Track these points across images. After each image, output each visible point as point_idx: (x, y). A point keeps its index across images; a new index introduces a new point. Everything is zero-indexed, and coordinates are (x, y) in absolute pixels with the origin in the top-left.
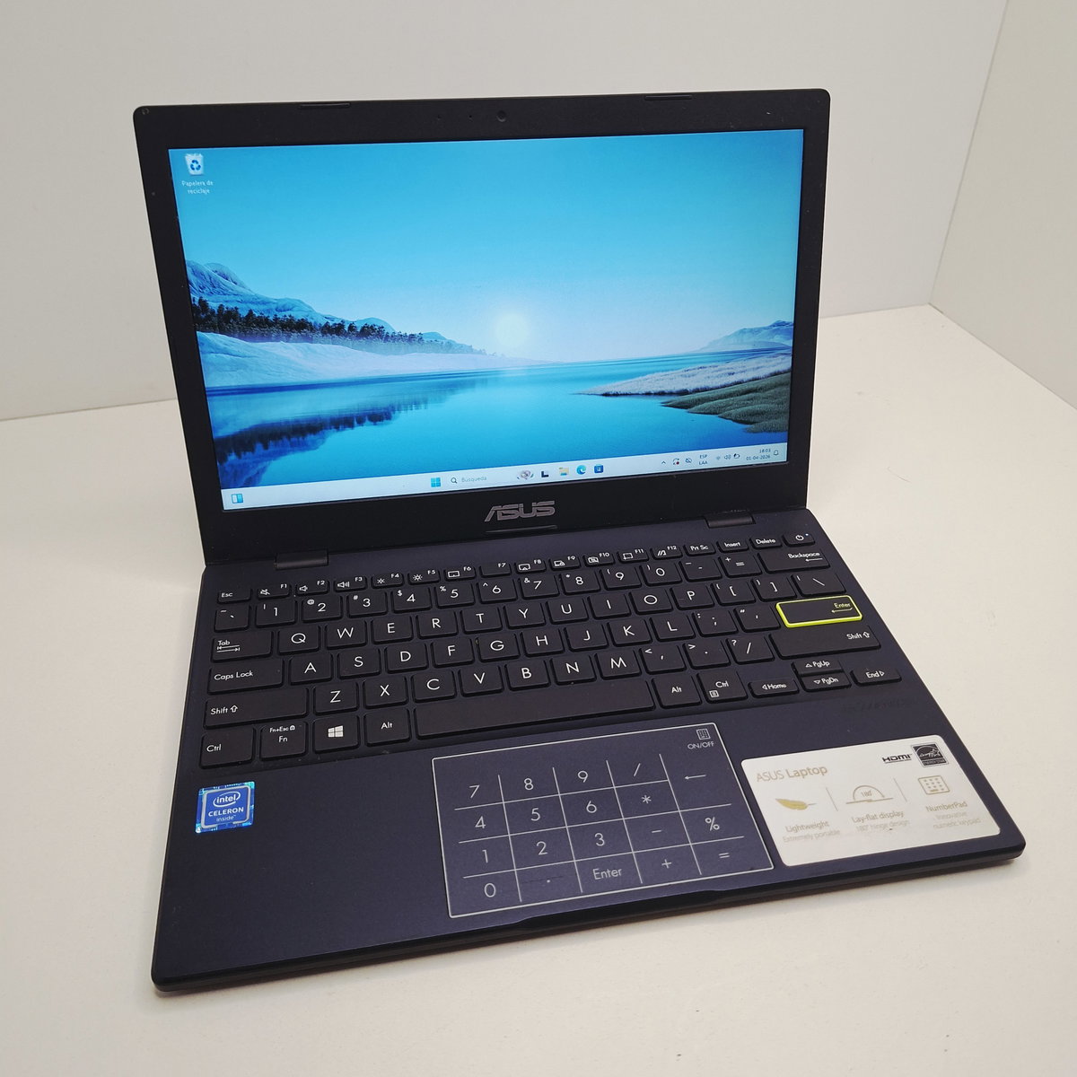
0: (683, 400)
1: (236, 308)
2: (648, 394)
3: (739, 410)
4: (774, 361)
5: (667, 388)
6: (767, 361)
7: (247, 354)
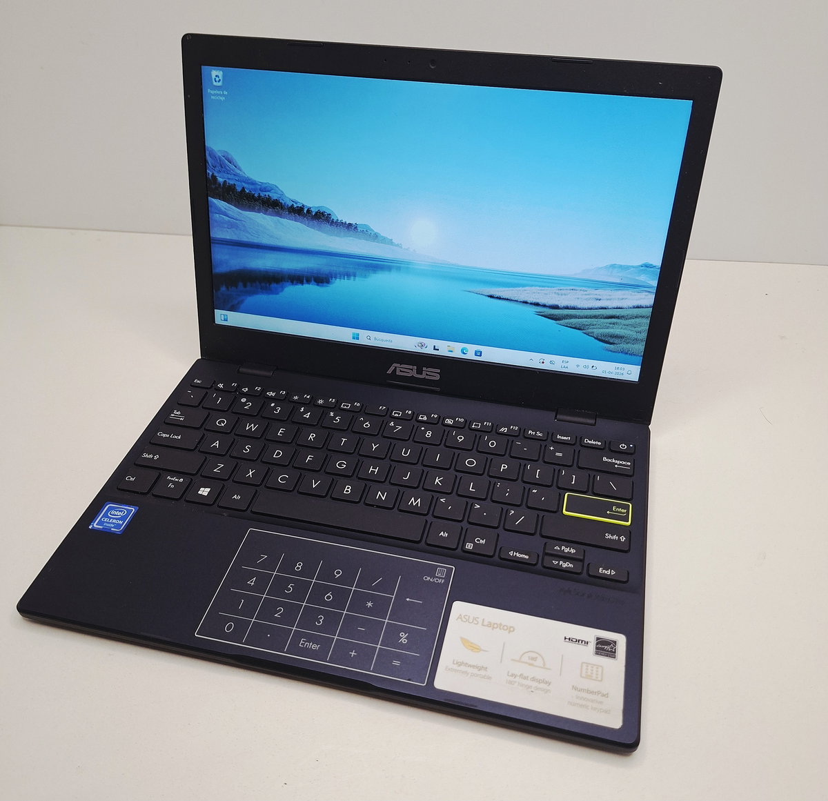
0: (554, 313)
1: (234, 184)
2: (526, 302)
3: (602, 331)
4: (639, 296)
5: (542, 301)
6: (631, 294)
7: (239, 218)
